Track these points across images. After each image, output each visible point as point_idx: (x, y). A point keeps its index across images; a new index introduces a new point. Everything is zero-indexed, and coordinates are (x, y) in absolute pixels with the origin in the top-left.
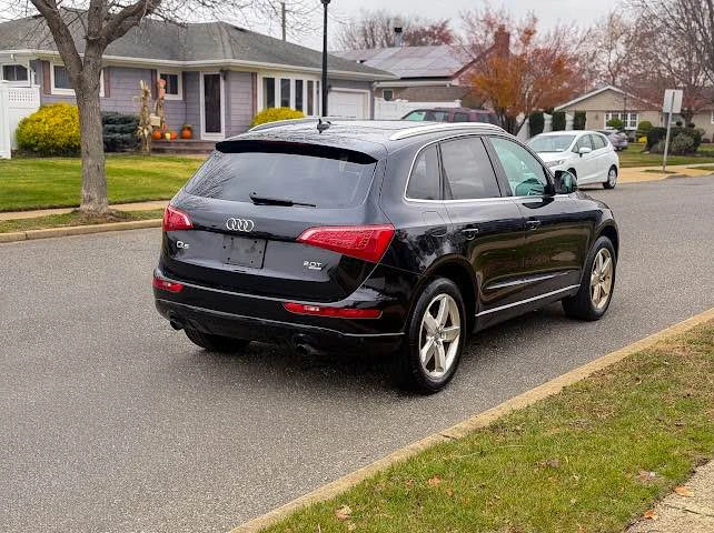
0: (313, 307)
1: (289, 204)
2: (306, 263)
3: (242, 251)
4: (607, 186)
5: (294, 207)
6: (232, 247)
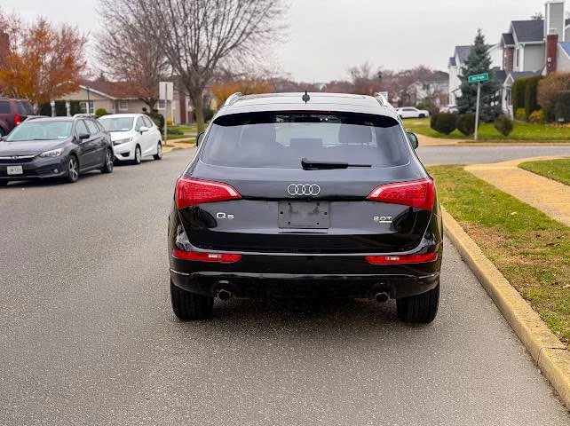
0: (393, 257)
1: (344, 166)
2: (376, 218)
3: (304, 215)
4: (157, 157)
5: (348, 169)
6: (291, 211)
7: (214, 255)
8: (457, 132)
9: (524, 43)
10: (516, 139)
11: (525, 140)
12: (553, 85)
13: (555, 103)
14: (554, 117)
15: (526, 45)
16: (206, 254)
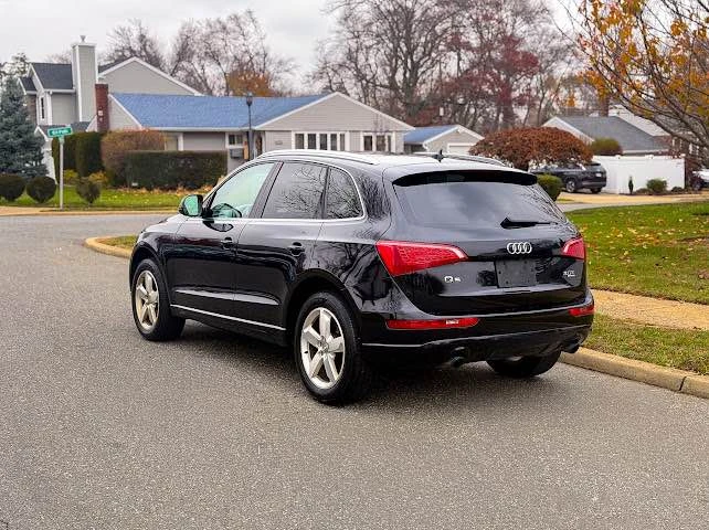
1: (532, 224)
2: (565, 273)
3: (517, 273)
7: (452, 321)
8: (25, 197)
9: (51, 91)
10: (104, 207)
11: (115, 207)
12: (121, 144)
13: (125, 164)
14: (125, 180)
15: (54, 93)
16: (443, 321)
